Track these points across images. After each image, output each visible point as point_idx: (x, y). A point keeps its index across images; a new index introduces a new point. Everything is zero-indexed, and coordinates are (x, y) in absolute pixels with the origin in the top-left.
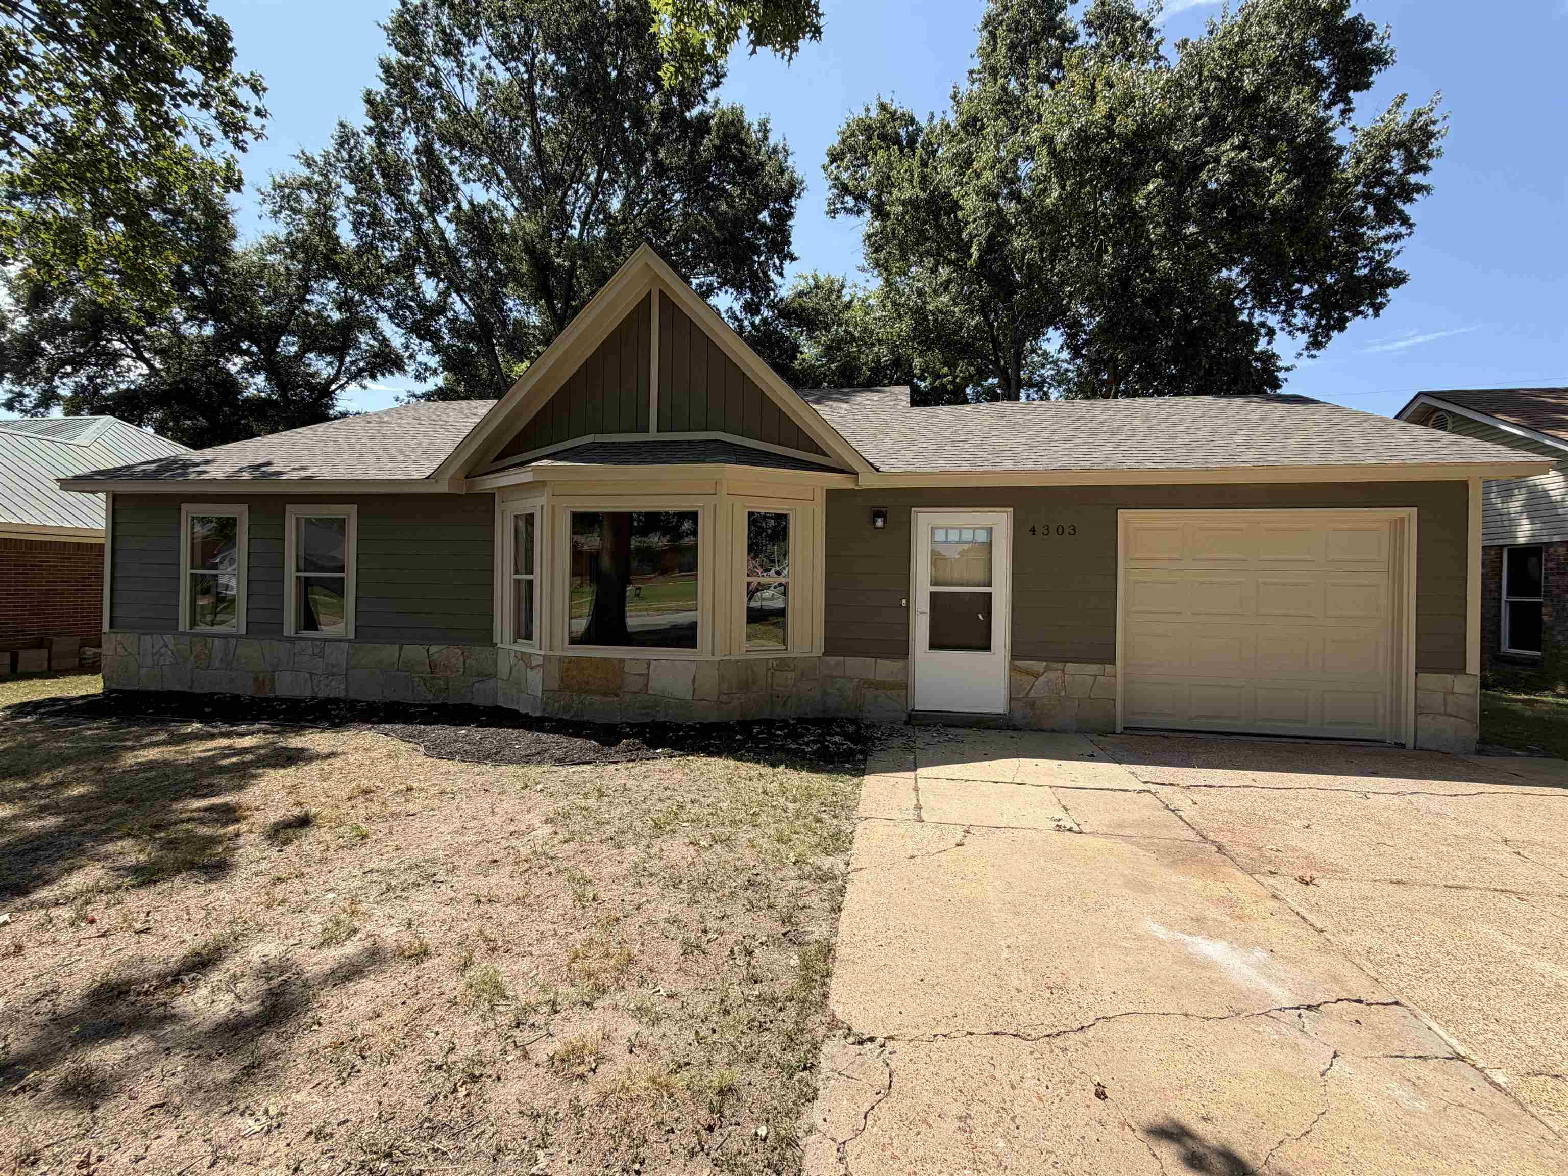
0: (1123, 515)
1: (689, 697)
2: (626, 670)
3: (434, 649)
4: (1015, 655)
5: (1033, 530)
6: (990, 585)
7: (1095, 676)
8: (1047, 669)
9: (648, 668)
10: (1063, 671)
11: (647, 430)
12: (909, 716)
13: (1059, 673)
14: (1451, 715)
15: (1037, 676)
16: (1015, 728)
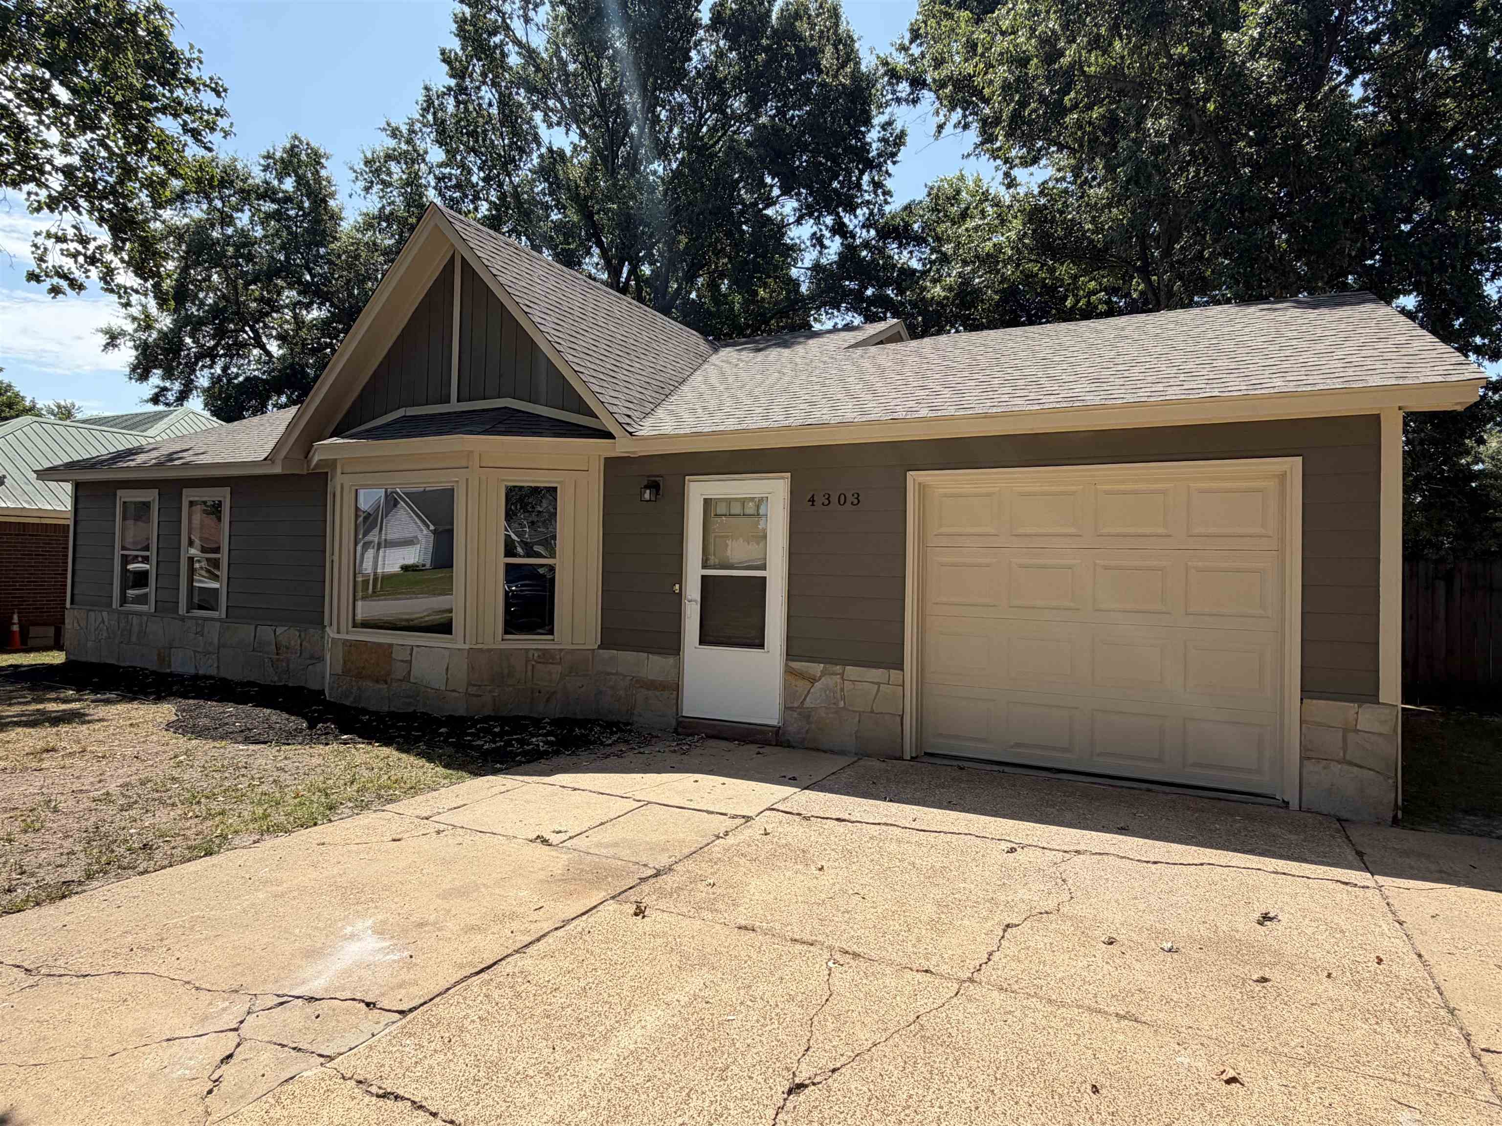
0: (914, 478)
1: (443, 688)
2: (394, 656)
3: (279, 630)
4: (791, 654)
5: (812, 500)
6: (763, 567)
7: (879, 684)
8: (823, 673)
9: (411, 655)
10: (842, 674)
11: (448, 401)
12: (679, 723)
13: (837, 678)
14: (1351, 763)
15: (813, 680)
16: (788, 745)
